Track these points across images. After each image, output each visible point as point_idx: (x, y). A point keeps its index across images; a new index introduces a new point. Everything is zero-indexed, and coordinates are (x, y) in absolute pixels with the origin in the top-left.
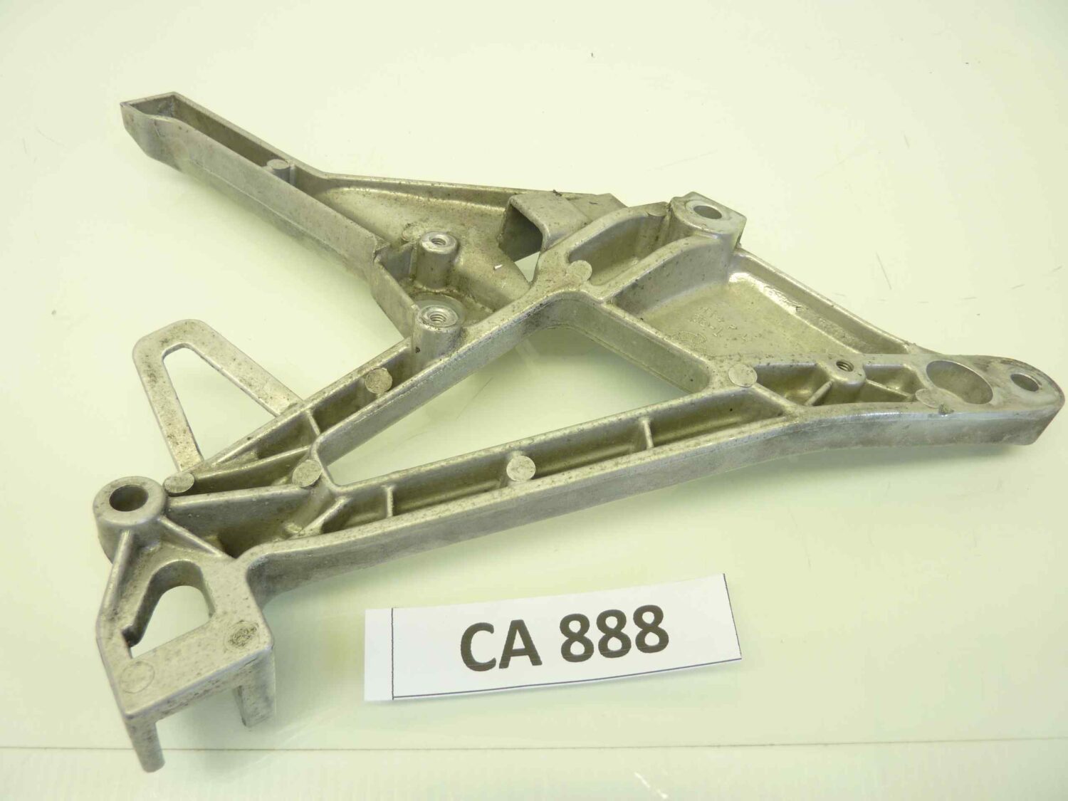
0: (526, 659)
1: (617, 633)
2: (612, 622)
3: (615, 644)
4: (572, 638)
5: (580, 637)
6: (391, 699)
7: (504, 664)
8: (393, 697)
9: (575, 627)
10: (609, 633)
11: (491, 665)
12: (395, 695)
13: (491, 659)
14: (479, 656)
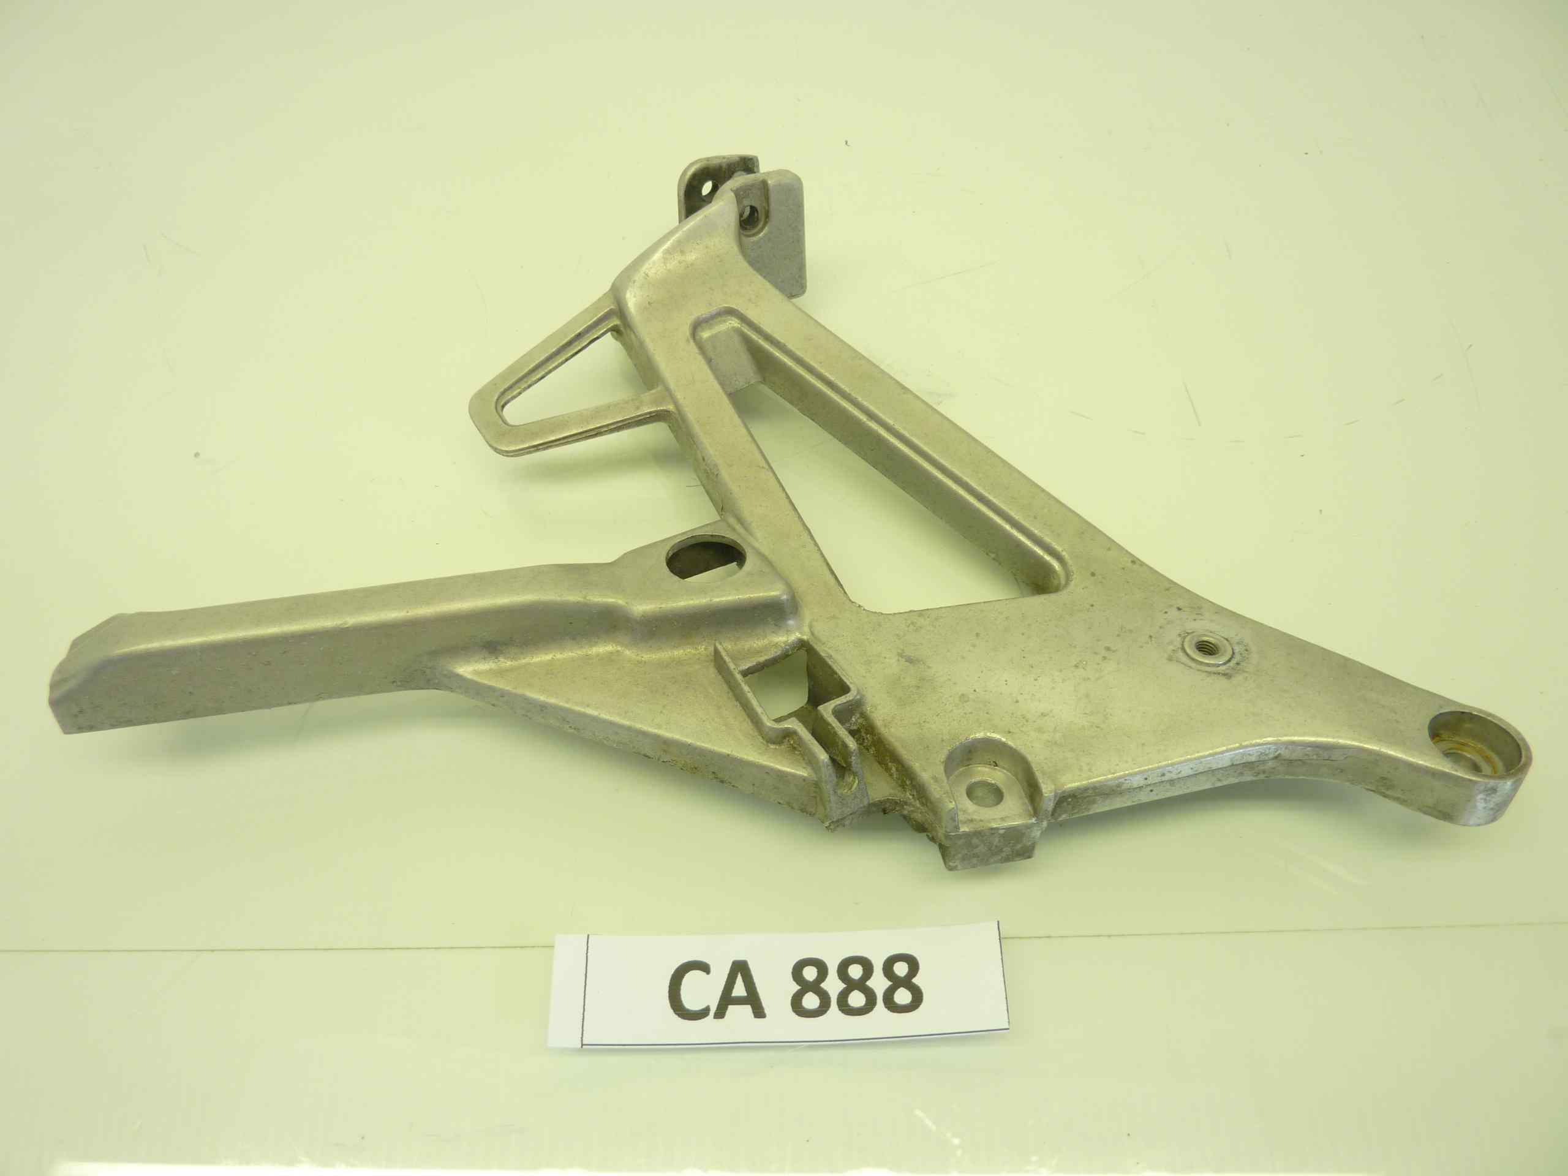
0: (747, 1009)
1: (861, 985)
2: (855, 972)
3: (857, 999)
4: (806, 987)
5: (815, 987)
6: (580, 1046)
7: (720, 1013)
8: (582, 1045)
9: (810, 974)
10: (851, 985)
11: (703, 1014)
12: (584, 1043)
13: (704, 1007)
14: (691, 1000)
